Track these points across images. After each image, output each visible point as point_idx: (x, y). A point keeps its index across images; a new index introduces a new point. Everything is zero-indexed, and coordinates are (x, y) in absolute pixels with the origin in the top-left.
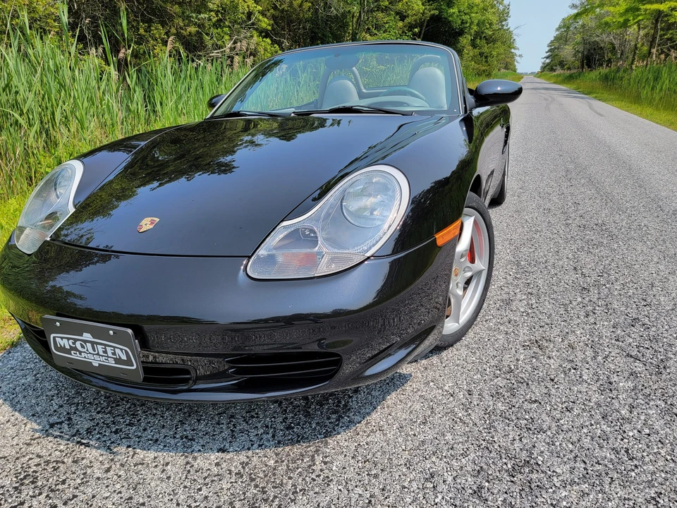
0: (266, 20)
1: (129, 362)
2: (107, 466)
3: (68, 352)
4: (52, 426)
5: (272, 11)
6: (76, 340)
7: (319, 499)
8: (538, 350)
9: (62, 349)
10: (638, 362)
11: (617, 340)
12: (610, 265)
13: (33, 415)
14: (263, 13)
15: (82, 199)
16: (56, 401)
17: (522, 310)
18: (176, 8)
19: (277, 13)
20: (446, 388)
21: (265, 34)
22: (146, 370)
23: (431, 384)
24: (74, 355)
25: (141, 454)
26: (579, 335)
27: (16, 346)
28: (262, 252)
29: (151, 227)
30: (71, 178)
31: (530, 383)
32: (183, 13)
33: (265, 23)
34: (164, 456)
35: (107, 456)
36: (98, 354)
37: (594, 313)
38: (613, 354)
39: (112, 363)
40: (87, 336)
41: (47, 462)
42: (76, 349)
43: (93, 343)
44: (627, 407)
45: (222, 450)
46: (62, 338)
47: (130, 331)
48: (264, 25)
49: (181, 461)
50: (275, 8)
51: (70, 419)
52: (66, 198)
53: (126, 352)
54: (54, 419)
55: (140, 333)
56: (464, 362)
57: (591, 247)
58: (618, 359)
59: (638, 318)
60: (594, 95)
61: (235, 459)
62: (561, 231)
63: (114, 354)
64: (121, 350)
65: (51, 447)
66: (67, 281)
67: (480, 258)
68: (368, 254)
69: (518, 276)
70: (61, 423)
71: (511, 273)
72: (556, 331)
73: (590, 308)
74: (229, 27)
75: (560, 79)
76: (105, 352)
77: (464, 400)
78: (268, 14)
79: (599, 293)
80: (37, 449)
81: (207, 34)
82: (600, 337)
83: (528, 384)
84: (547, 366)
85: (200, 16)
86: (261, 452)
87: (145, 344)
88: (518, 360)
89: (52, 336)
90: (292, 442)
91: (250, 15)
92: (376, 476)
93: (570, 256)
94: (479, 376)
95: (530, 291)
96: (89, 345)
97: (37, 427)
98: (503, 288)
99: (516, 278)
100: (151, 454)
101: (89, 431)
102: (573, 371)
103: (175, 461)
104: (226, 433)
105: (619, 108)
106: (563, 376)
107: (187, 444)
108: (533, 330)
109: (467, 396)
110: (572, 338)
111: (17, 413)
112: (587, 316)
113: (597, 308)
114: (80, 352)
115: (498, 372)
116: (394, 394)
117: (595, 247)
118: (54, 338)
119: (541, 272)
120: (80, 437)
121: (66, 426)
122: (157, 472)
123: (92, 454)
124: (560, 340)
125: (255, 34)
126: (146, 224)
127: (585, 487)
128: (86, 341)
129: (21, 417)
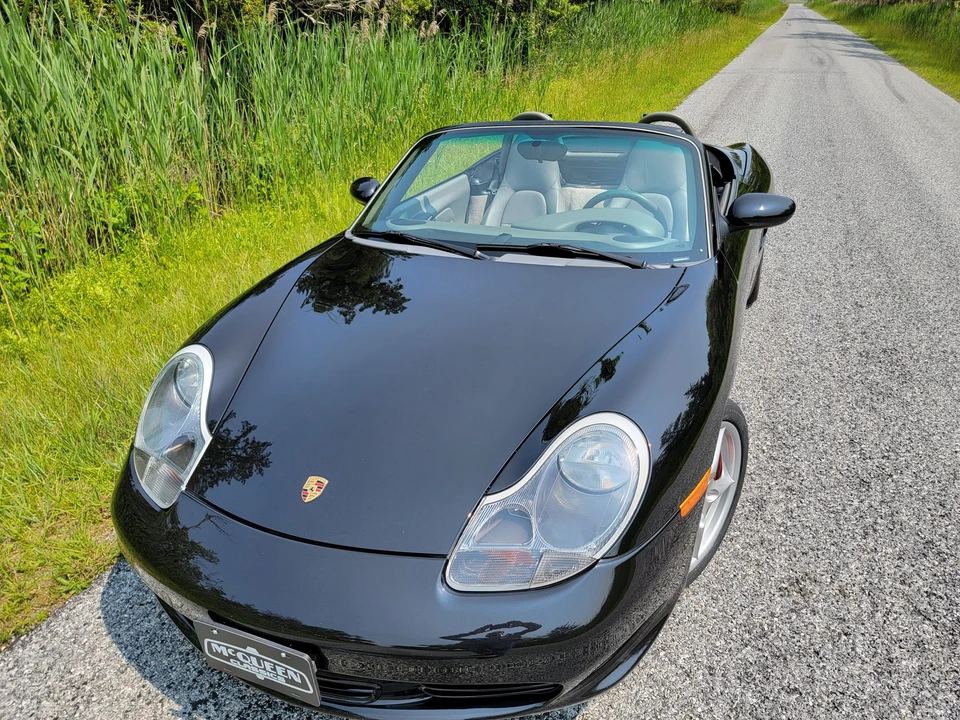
1: (304, 686)
3: (226, 658)
4: (195, 706)
6: (236, 651)
8: (800, 599)
9: (219, 655)
10: (927, 622)
11: (903, 583)
12: (900, 435)
13: (169, 687)
17: (779, 520)
20: (681, 662)
23: (662, 653)
24: (232, 663)
26: (854, 573)
29: (319, 494)
31: (788, 657)
36: (265, 669)
37: (875, 531)
38: (896, 608)
39: (282, 681)
40: (251, 650)
42: (236, 658)
43: (259, 658)
44: (908, 703)
46: (219, 645)
47: (306, 657)
51: (215, 696)
53: (301, 677)
54: (195, 695)
56: (703, 617)
57: (875, 398)
58: (902, 616)
59: (931, 542)
60: (893, 52)
62: (834, 364)
63: (286, 674)
64: (296, 673)
68: (597, 557)
69: (774, 454)
70: (205, 702)
71: (765, 448)
72: (823, 565)
73: (870, 520)
75: (843, 14)
76: (275, 669)
77: (704, 685)
79: (883, 492)
82: (881, 576)
83: (785, 659)
84: (810, 626)
88: (773, 615)
89: (206, 640)
93: (846, 416)
94: (723, 642)
95: (789, 483)
96: (254, 660)
97: (177, 707)
98: (754, 476)
99: (771, 457)
102: (844, 637)
105: (929, 80)
106: (830, 646)
108: (794, 559)
109: (708, 677)
110: (844, 576)
111: (148, 682)
112: (865, 535)
113: (879, 521)
114: (242, 663)
115: (747, 636)
117: (881, 397)
118: (209, 643)
119: (805, 447)
121: (212, 708)
124: (829, 580)
126: (312, 489)
128: (249, 655)
129: (154, 689)
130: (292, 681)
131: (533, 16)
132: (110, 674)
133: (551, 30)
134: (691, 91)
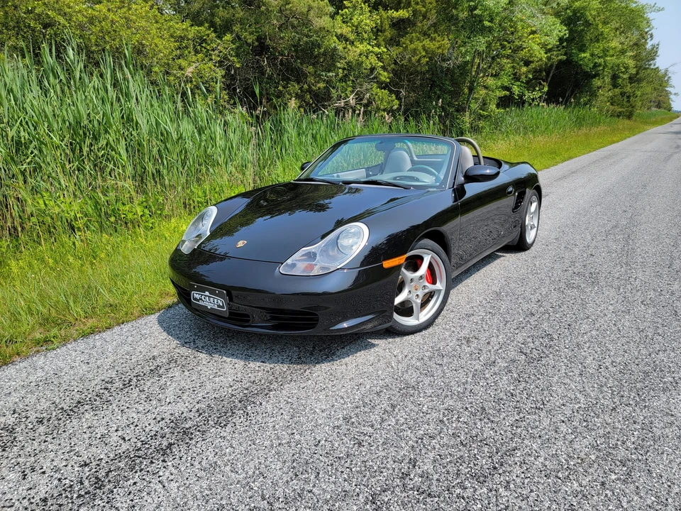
0: (386, 73)
1: (223, 307)
2: (208, 361)
3: (198, 301)
4: (186, 343)
5: (393, 66)
6: (202, 295)
7: (301, 384)
8: (465, 343)
9: (196, 299)
10: (524, 355)
11: (523, 344)
12: (569, 301)
13: (178, 338)
14: (384, 68)
15: (214, 228)
16: (189, 334)
17: (475, 321)
18: (311, 69)
19: (396, 68)
20: (395, 353)
21: (383, 86)
22: (230, 313)
23: (387, 350)
24: (201, 303)
25: (225, 358)
26: (499, 339)
27: (171, 307)
28: (289, 261)
29: (243, 245)
30: (210, 216)
31: (445, 356)
32: (315, 72)
33: (385, 76)
34: (235, 360)
35: (208, 357)
36: (211, 302)
37: (523, 328)
38: (511, 350)
39: (216, 307)
40: (207, 293)
41: (182, 356)
42: (201, 299)
43: (209, 297)
44: (492, 373)
45: (263, 362)
46: (196, 294)
47: (225, 292)
48: (383, 79)
49: (242, 363)
50: (396, 63)
51: (194, 341)
52: (206, 227)
53: (222, 302)
54: (187, 341)
55: (229, 294)
57: (567, 288)
58: (512, 353)
59: (551, 335)
61: (268, 366)
62: (555, 275)
63: (217, 302)
64: (221, 300)
65: (185, 351)
66: (201, 269)
67: (441, 282)
68: (338, 267)
70: (190, 342)
72: (486, 335)
73: (523, 325)
74: (353, 81)
76: (214, 301)
77: (400, 359)
78: (389, 69)
79: (540, 318)
80: (179, 351)
81: (334, 88)
82: (513, 341)
83: (443, 357)
84: (463, 350)
85: (328, 74)
86: (281, 365)
87: (231, 300)
88: (448, 345)
90: (298, 364)
91: (372, 69)
92: (332, 381)
93: (544, 293)
96: (207, 298)
97: (179, 343)
100: (229, 360)
101: (203, 347)
102: (477, 354)
103: (240, 364)
104: (267, 356)
106: (468, 356)
107: (247, 358)
108: (472, 332)
109: (404, 357)
110: (493, 339)
111: (170, 336)
112: (517, 329)
113: (528, 326)
114: (203, 301)
115: (431, 349)
116: (362, 352)
117: (571, 288)
118: (193, 294)
119: (511, 300)
120: (197, 349)
121: (192, 344)
122: (231, 366)
123: (203, 356)
124: (485, 339)
125: (375, 85)
126: (240, 244)
127: (434, 399)
128: (206, 296)
129: (171, 338)
130: (219, 306)
131: (467, 114)
132: (156, 333)
133: (481, 123)
134: (568, 160)
